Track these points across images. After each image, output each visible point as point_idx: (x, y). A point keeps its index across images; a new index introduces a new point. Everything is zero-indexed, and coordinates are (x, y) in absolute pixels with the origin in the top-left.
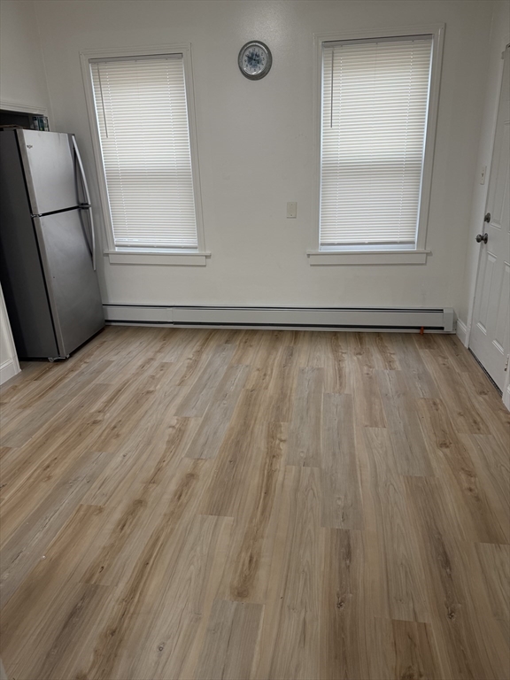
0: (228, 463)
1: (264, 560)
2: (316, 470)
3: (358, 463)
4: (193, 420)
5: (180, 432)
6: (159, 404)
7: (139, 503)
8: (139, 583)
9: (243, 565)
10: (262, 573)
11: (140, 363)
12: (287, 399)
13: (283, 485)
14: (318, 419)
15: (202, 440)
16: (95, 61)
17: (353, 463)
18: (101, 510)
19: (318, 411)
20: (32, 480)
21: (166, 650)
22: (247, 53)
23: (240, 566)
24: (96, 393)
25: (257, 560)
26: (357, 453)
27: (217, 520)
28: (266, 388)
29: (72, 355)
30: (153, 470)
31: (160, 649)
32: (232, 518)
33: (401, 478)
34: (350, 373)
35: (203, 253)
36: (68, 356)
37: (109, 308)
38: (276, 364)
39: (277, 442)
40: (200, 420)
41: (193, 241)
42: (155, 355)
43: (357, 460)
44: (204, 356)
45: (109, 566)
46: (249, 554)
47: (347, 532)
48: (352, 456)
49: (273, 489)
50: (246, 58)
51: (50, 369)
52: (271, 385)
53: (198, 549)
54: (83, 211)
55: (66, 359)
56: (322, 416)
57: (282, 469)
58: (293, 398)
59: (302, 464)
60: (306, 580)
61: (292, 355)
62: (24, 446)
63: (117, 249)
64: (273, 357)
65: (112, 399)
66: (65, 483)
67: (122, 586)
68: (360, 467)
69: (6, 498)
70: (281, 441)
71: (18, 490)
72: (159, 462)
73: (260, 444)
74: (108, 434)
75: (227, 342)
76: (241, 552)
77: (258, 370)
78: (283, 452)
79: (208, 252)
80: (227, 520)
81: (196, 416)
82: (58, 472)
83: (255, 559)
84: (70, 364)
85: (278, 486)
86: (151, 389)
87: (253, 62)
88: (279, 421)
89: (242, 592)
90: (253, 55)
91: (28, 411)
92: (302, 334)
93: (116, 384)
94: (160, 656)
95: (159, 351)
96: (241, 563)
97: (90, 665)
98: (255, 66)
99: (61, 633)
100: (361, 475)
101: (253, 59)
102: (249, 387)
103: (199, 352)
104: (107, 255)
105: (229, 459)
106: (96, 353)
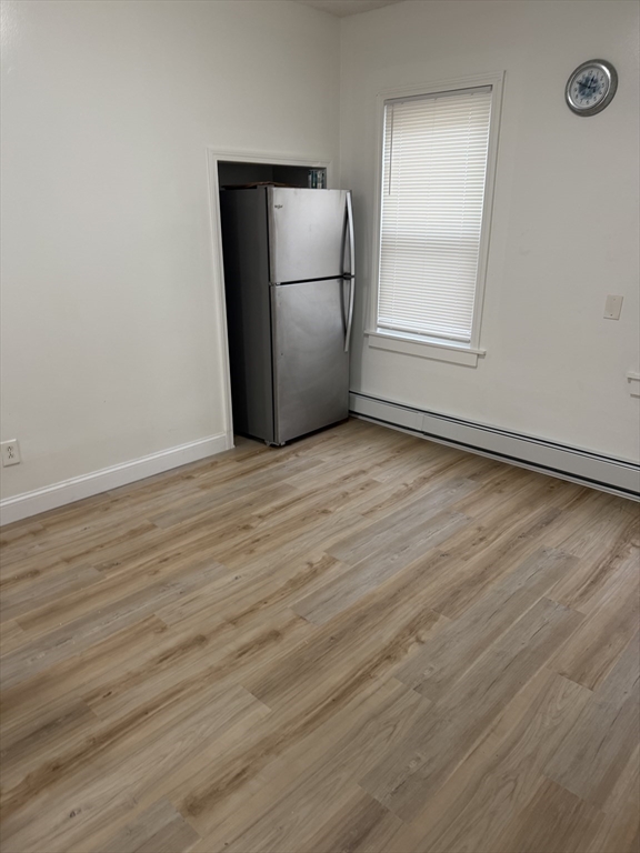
0: (328, 638)
1: (254, 784)
2: (426, 702)
3: (494, 723)
4: (340, 564)
5: (314, 573)
6: (322, 531)
7: (201, 640)
8: (121, 729)
9: (227, 775)
10: (236, 798)
11: (346, 473)
12: (480, 586)
13: (364, 701)
14: (499, 631)
15: (326, 595)
16: (392, 102)
17: (487, 719)
18: (164, 629)
19: (510, 620)
20: (141, 568)
21: (75, 819)
22: (580, 78)
23: (223, 775)
24: (275, 494)
25: (245, 779)
26: (507, 707)
27: (253, 703)
28: (466, 559)
29: (289, 443)
30: (246, 608)
31: (72, 814)
32: (269, 710)
33: (541, 779)
34: (615, 582)
35: (476, 350)
36: (283, 443)
37: (358, 398)
38: (511, 529)
39: (413, 639)
40: (349, 568)
41: (466, 333)
42: (371, 468)
43: (498, 717)
44: (427, 486)
45: (117, 694)
46: (244, 766)
47: (384, 812)
48: (498, 707)
49: (347, 700)
50: (577, 86)
51: (261, 452)
52: (477, 558)
53: (204, 726)
54: (345, 282)
55: (280, 447)
56: (507, 631)
57: (383, 680)
58: (490, 587)
59: (416, 684)
60: (273, 841)
61: (547, 523)
62: (167, 530)
63: (379, 331)
64: (517, 517)
65: (283, 506)
66: (163, 585)
67: (106, 723)
68: (493, 731)
69: (108, 578)
70: (418, 640)
71: (123, 574)
72: (260, 602)
73: (388, 633)
74: (245, 546)
75: (472, 477)
76: (238, 758)
77: (479, 529)
78: (406, 657)
79: (482, 350)
80: (263, 709)
81: (347, 562)
82: (168, 569)
83: (245, 776)
84: (281, 452)
85: (358, 699)
86: (331, 509)
87: (587, 90)
88: (439, 612)
89: (194, 807)
90: (587, 80)
91: (203, 493)
92: (595, 496)
93: (302, 490)
94: (64, 822)
95: (379, 465)
96: (227, 771)
97: (14, 786)
98: (589, 95)
99: (26, 738)
100: (483, 741)
101: (587, 87)
102: (444, 549)
103: (425, 479)
104: (367, 335)
105: (334, 634)
106: (315, 448)
